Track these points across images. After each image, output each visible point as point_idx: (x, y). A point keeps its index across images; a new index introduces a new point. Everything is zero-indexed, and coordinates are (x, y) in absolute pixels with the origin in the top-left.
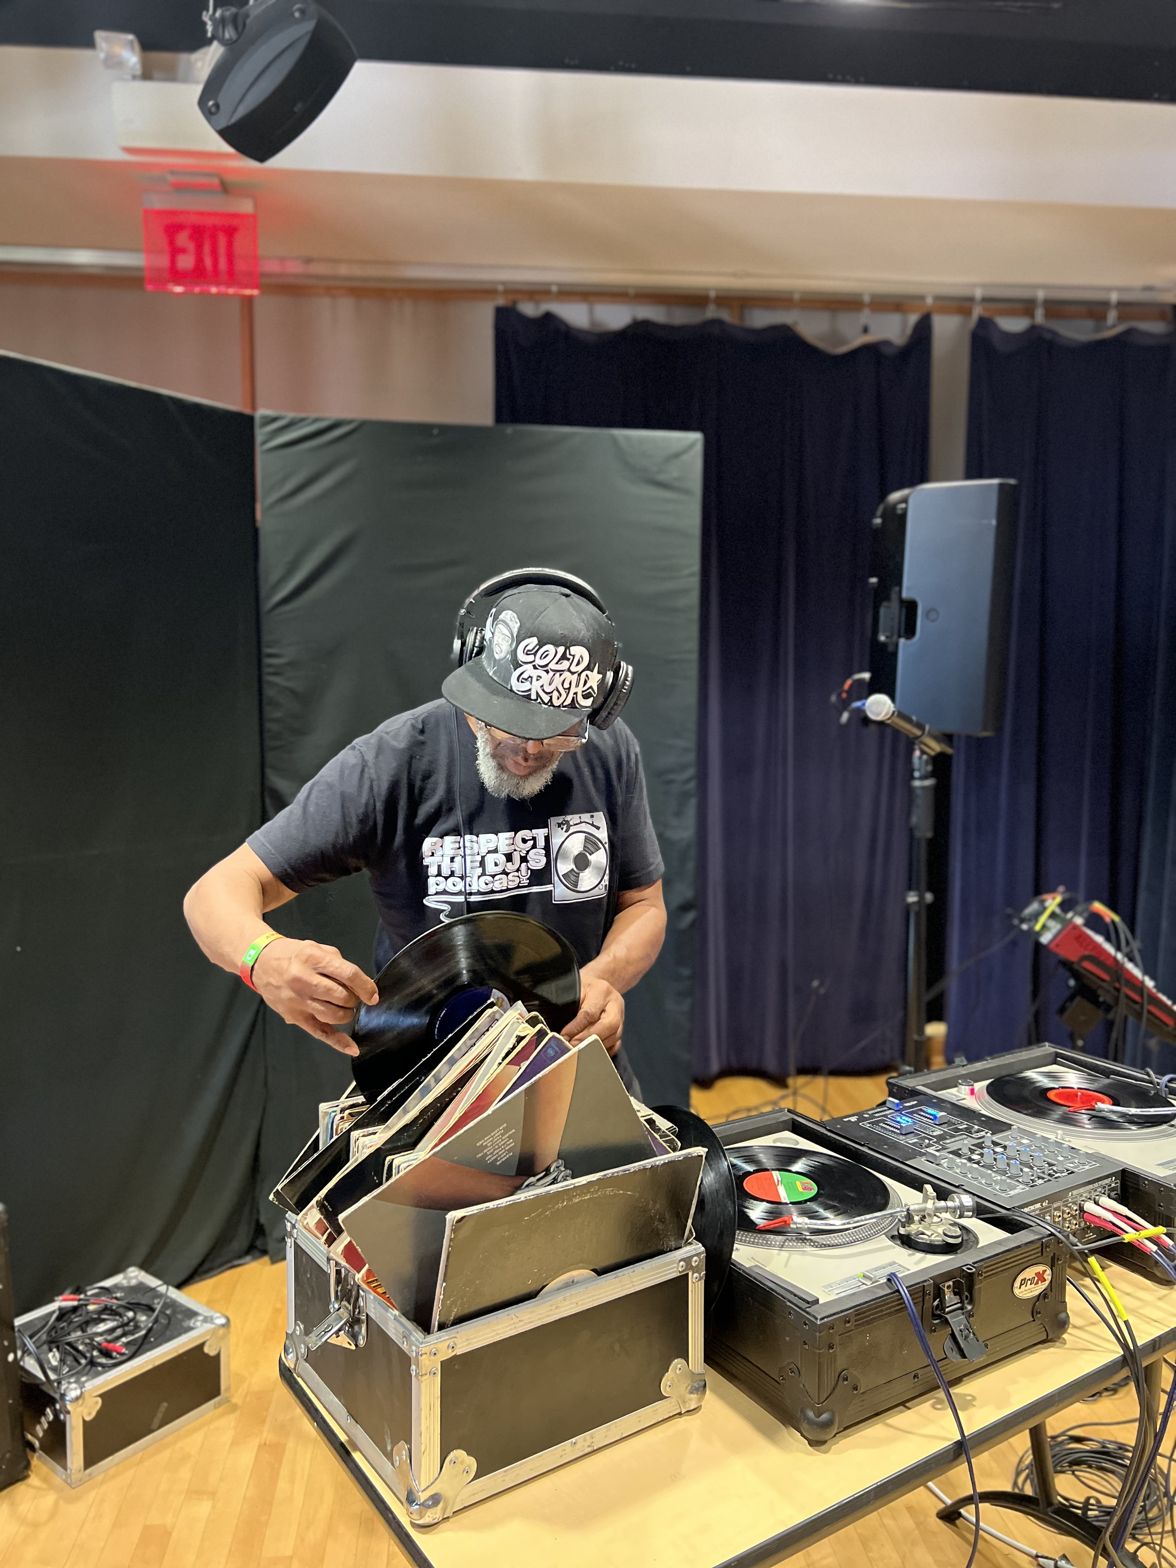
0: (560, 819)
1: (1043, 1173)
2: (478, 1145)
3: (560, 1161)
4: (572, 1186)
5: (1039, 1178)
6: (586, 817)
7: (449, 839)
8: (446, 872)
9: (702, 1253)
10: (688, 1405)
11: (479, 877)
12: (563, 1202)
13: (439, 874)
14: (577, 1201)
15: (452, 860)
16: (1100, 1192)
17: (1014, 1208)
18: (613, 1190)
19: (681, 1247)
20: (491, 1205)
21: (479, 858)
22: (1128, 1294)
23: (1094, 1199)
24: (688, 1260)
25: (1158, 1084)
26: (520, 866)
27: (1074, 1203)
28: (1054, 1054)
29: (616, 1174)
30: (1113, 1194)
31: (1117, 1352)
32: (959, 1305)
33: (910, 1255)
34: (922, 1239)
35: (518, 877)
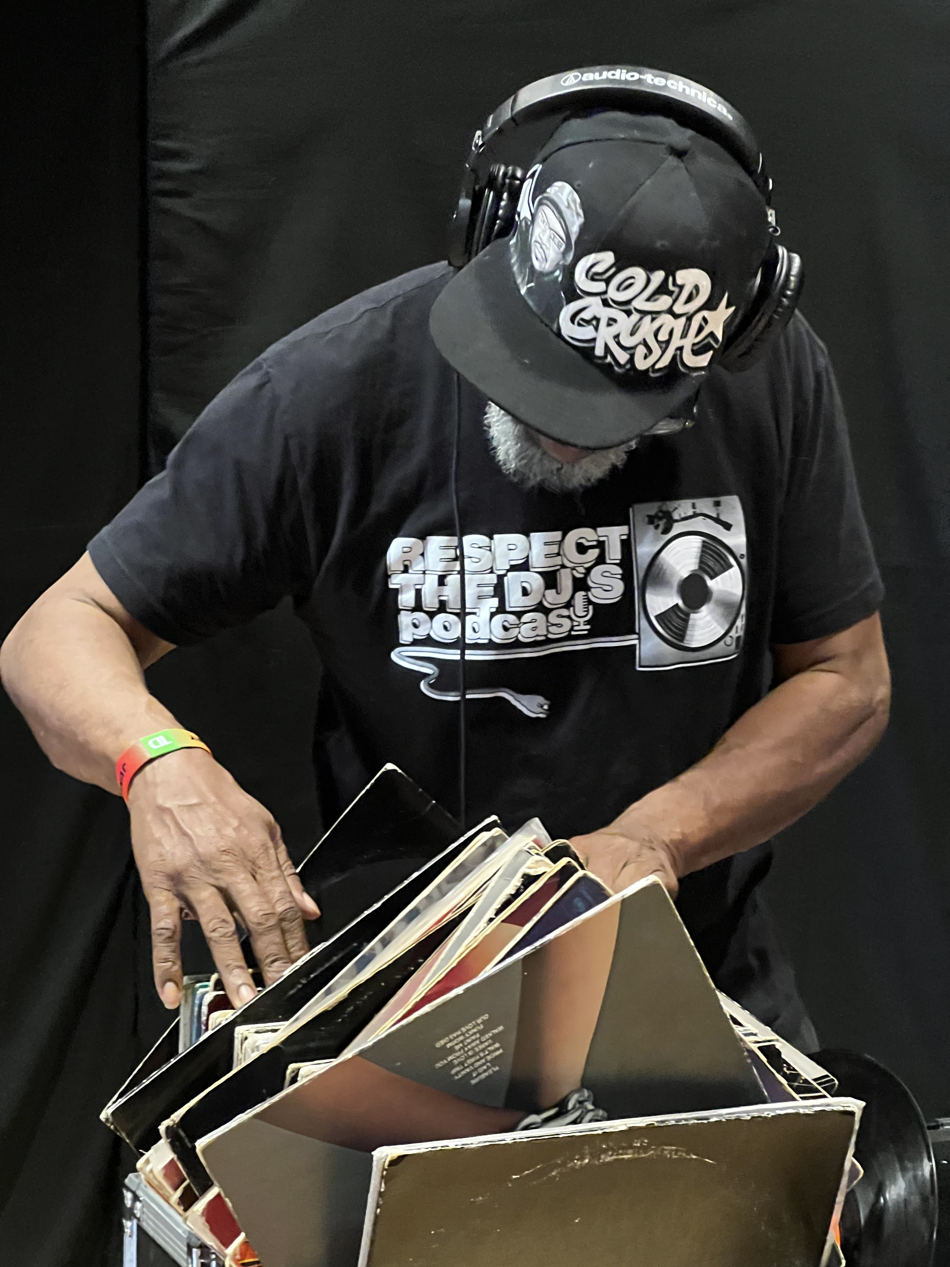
0: (652, 508)
2: (438, 1045)
3: (586, 1093)
4: (600, 1132)
6: (705, 505)
7: (436, 542)
8: (430, 602)
11: (493, 615)
12: (582, 1159)
13: (418, 607)
14: (609, 1159)
15: (442, 580)
18: (676, 1151)
20: (452, 1144)
21: (493, 579)
26: (572, 597)
29: (684, 1122)
35: (569, 617)
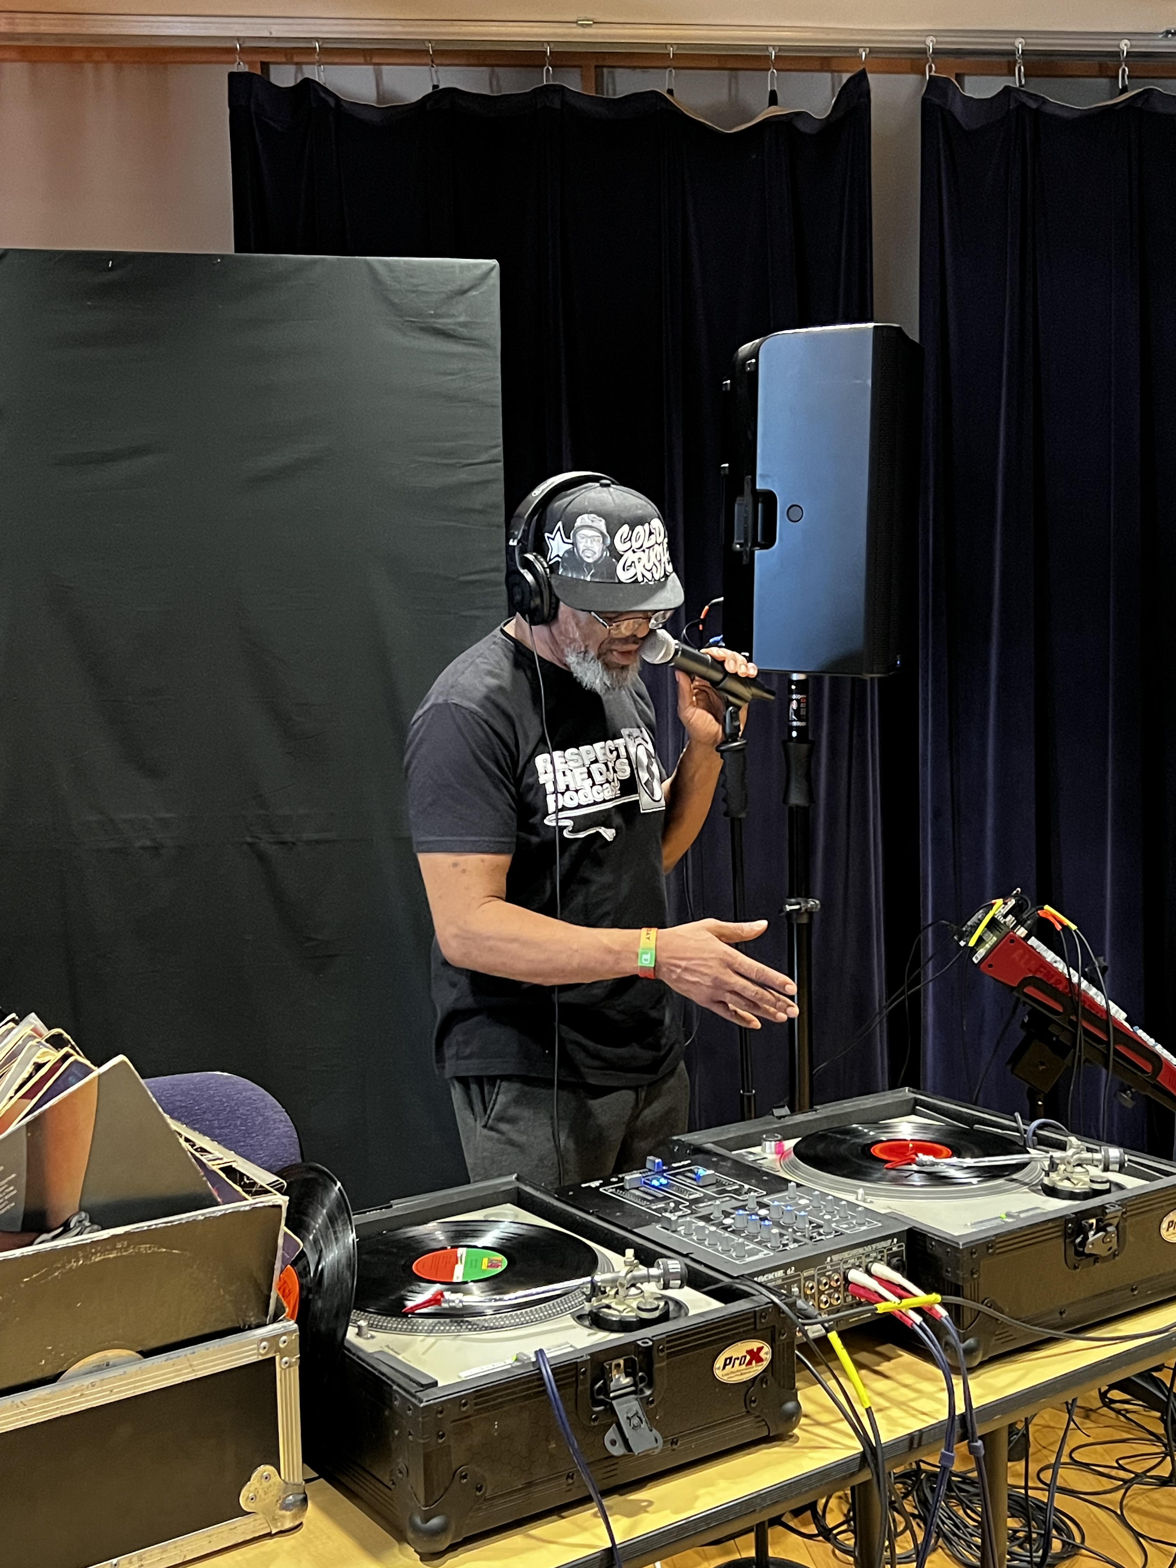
1: (804, 1236)
3: (83, 1215)
4: (89, 1241)
5: (795, 1241)
9: (294, 1331)
10: (279, 1524)
14: (97, 1259)
16: (876, 1258)
17: (742, 1276)
18: (150, 1248)
19: (264, 1325)
22: (906, 1386)
23: (867, 1266)
24: (274, 1339)
25: (1025, 1131)
27: (836, 1271)
28: (912, 1102)
29: (154, 1227)
30: (894, 1260)
31: (857, 1447)
32: (633, 1388)
33: (589, 1335)
34: (613, 1315)
